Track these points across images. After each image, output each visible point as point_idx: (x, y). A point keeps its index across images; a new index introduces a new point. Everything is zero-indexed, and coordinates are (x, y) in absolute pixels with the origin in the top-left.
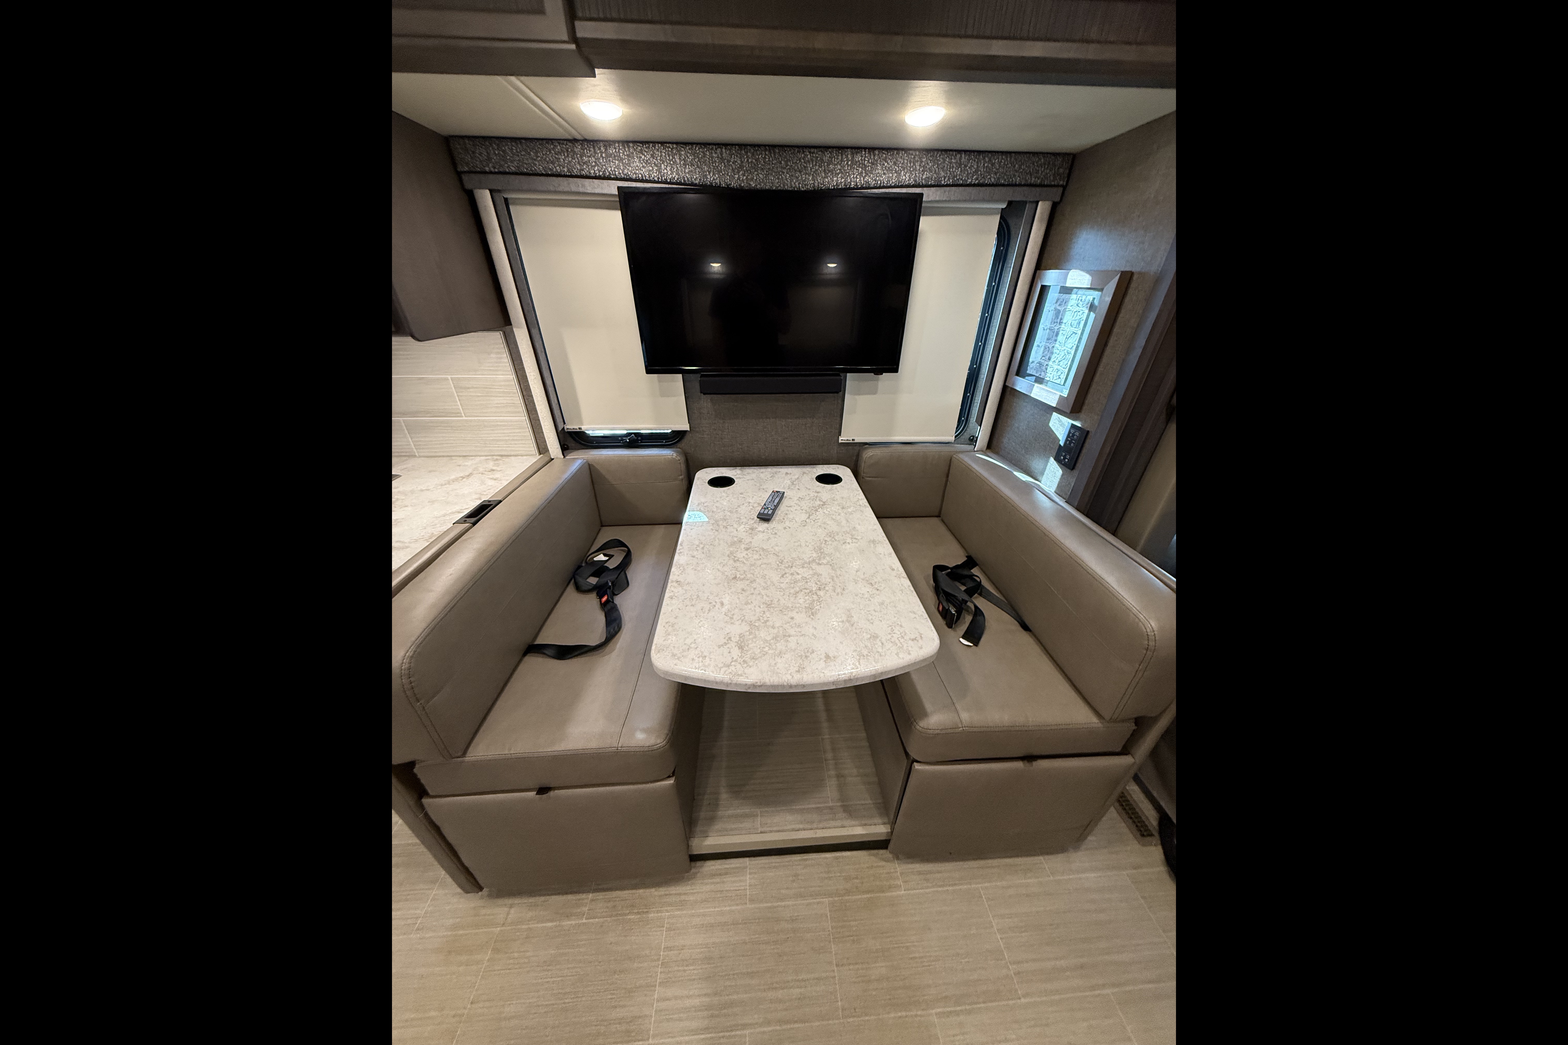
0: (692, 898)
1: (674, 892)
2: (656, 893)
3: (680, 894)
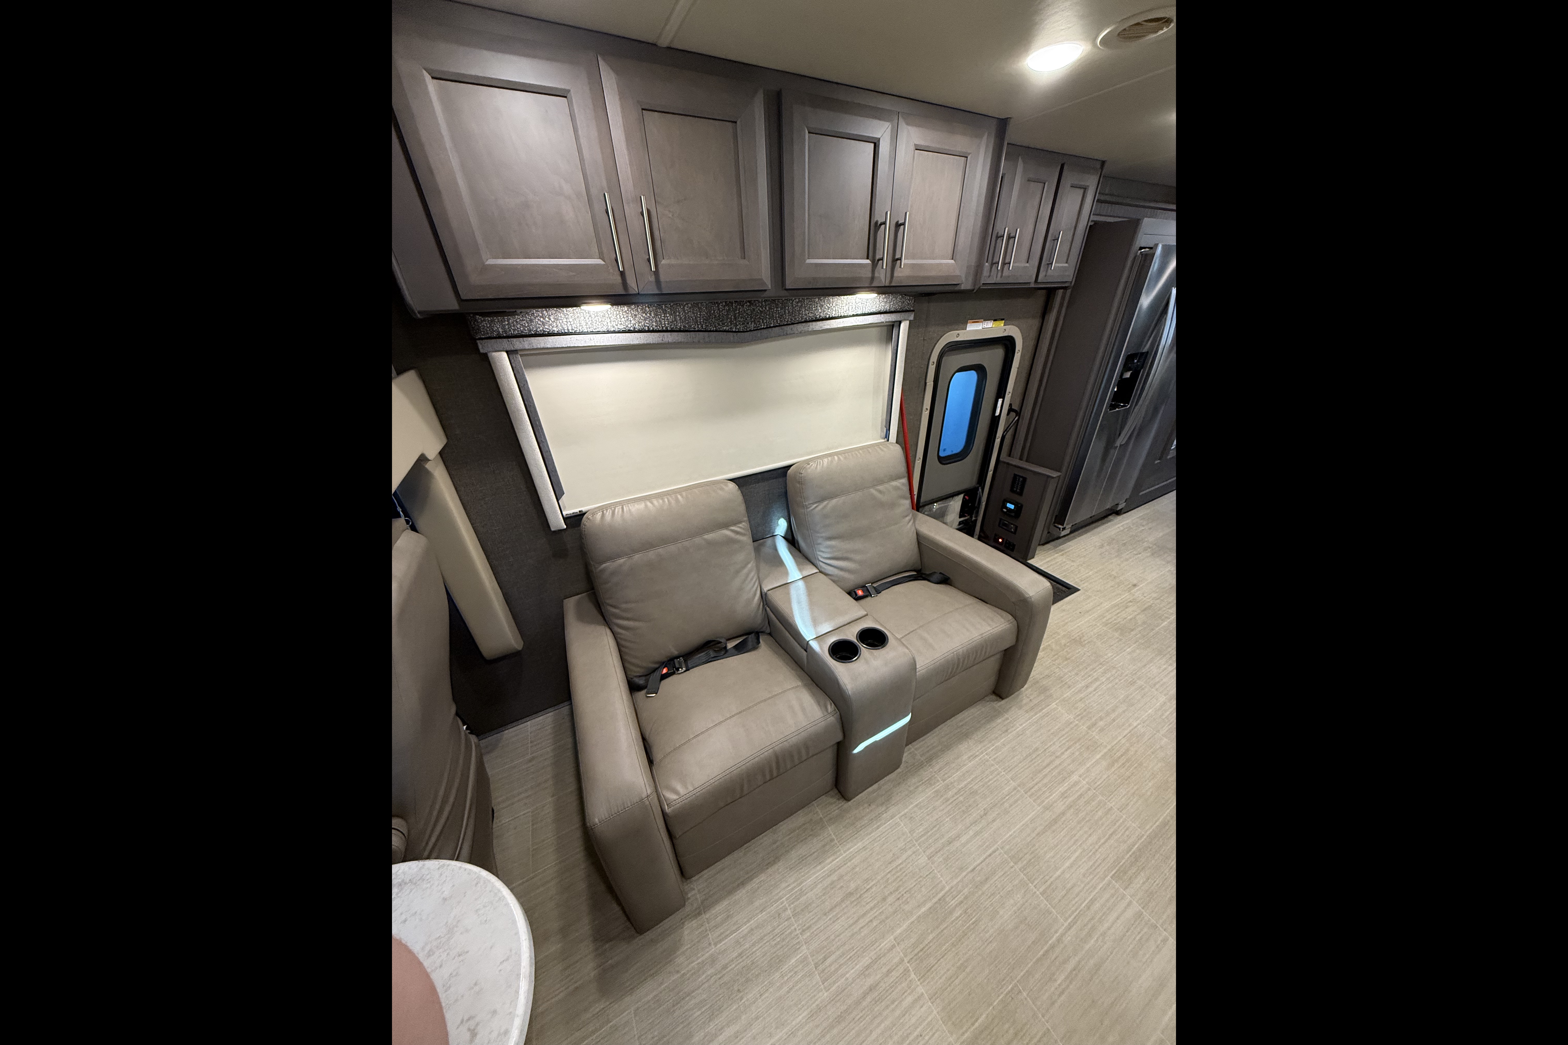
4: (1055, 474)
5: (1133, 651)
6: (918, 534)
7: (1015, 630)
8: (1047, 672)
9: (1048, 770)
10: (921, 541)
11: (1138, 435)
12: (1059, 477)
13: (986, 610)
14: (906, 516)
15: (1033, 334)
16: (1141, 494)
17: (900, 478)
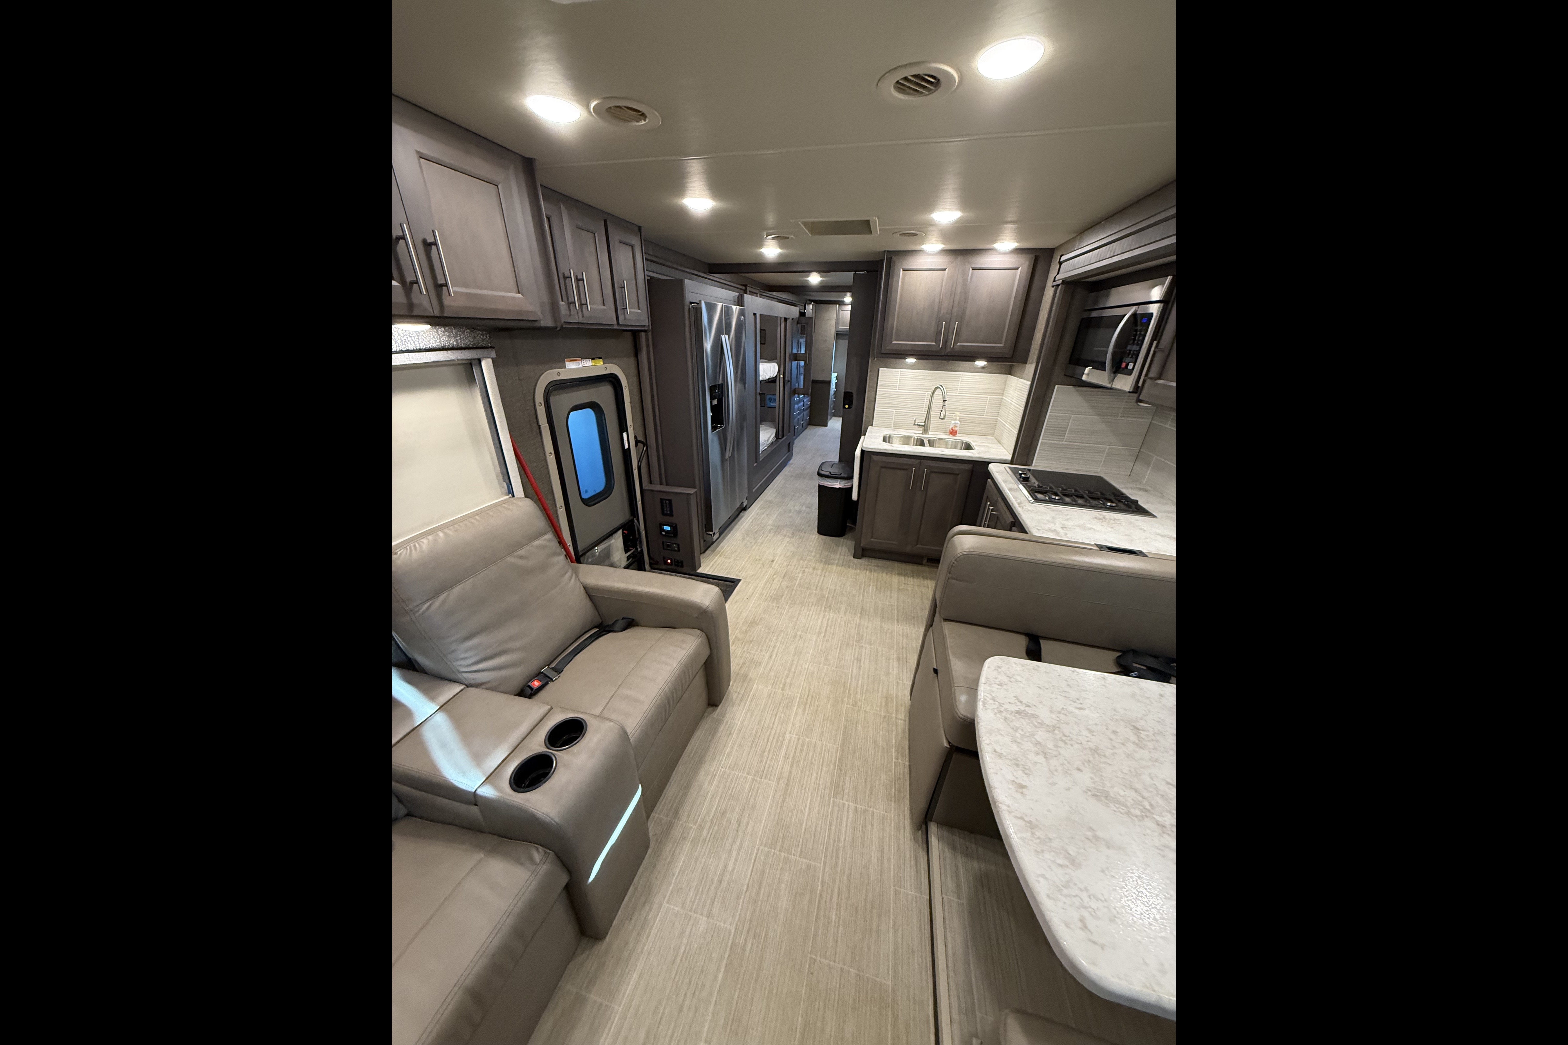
0: (901, 836)
1: (906, 822)
2: (906, 809)
3: (904, 828)
4: (692, 491)
5: (788, 611)
6: (586, 588)
7: (706, 641)
8: (741, 662)
9: (769, 744)
10: (591, 593)
11: (738, 445)
12: (696, 492)
13: (677, 635)
14: (566, 573)
15: (633, 370)
16: (754, 490)
17: (542, 534)
